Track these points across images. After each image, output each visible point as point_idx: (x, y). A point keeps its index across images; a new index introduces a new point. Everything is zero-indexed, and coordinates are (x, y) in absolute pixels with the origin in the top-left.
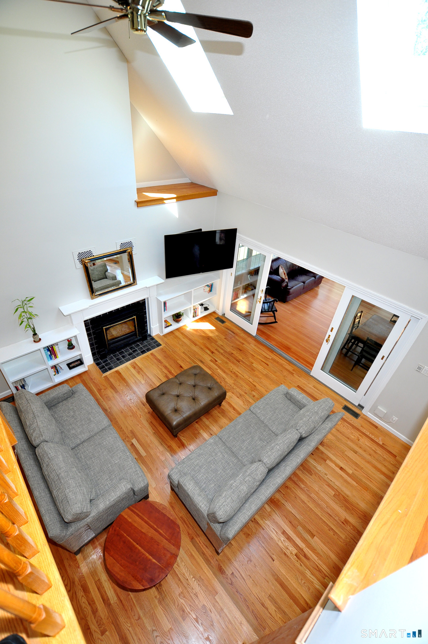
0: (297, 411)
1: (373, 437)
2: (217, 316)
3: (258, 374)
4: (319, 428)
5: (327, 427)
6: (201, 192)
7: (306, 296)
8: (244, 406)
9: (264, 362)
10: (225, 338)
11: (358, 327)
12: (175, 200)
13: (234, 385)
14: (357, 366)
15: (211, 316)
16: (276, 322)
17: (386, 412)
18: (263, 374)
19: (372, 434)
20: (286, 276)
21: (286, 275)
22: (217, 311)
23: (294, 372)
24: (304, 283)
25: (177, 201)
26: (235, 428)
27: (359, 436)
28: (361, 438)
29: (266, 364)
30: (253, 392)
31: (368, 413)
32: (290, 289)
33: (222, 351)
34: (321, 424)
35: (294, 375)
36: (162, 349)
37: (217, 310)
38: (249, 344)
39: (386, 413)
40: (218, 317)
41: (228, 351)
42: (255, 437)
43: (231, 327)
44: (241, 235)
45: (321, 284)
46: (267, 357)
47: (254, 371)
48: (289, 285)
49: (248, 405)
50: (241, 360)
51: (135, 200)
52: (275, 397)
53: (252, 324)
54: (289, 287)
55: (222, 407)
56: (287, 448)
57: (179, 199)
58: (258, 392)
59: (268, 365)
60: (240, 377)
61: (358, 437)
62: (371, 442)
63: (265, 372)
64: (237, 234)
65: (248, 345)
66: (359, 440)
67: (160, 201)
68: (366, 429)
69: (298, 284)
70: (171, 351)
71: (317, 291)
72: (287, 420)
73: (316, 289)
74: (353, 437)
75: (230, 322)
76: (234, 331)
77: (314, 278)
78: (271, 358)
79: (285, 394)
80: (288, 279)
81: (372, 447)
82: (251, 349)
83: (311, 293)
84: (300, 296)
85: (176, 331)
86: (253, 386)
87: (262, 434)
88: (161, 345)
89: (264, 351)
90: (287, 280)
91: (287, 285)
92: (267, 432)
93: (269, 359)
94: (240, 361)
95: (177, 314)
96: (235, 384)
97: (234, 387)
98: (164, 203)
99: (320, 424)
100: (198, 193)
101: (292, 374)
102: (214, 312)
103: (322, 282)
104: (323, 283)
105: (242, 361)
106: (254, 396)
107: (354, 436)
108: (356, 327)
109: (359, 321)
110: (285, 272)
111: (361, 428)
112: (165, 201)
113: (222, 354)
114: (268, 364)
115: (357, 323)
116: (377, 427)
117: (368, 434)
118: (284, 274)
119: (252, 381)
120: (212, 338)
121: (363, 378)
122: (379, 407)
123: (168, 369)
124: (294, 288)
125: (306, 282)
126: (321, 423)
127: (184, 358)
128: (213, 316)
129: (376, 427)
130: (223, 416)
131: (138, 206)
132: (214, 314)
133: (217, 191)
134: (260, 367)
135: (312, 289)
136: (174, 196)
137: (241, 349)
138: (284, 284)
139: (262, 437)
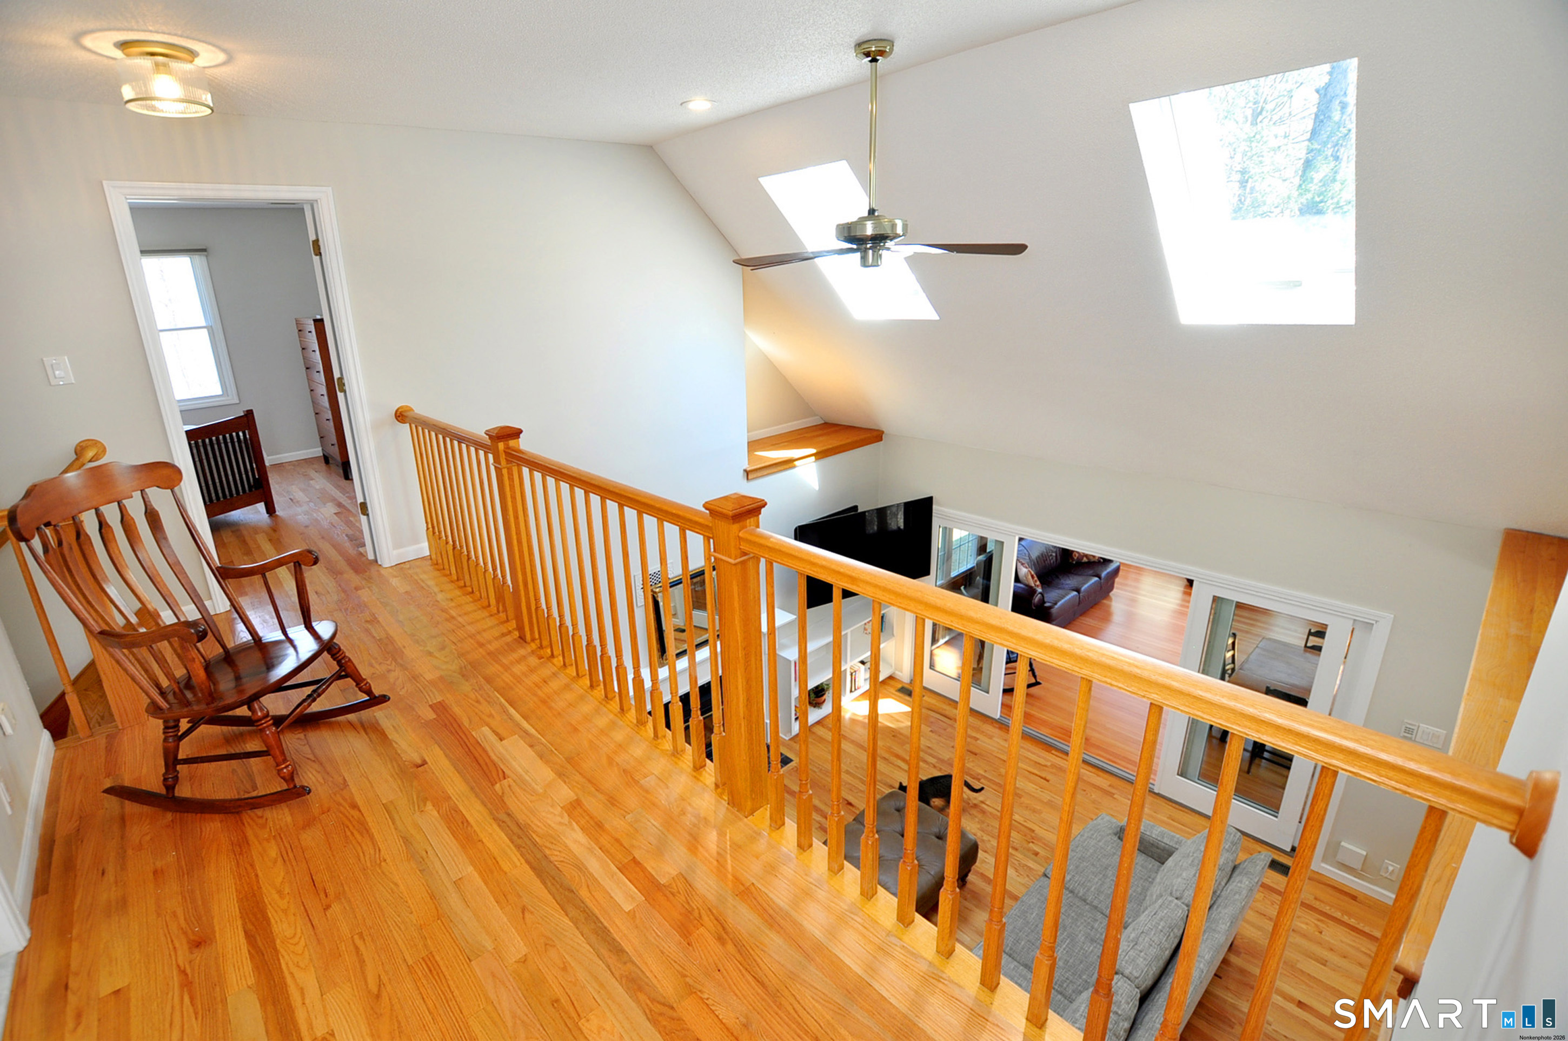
0: (1156, 867)
1: (1352, 922)
2: (900, 686)
3: (1028, 802)
4: (1223, 893)
5: (1241, 887)
6: (855, 438)
7: (1087, 619)
8: (1019, 879)
9: (1037, 775)
10: (931, 731)
11: (1233, 670)
12: (813, 458)
13: (982, 834)
14: (1257, 761)
15: (886, 687)
16: (1037, 683)
17: (1364, 853)
18: (1042, 802)
19: (1350, 915)
20: (1036, 581)
21: (1036, 578)
22: (899, 675)
23: (1113, 791)
24: (1078, 591)
25: (816, 459)
26: (1024, 919)
27: (1319, 923)
28: (1324, 926)
29: (1042, 778)
30: (1031, 844)
31: (1323, 865)
32: (1050, 608)
33: (933, 761)
34: (1226, 884)
35: (1115, 796)
36: (796, 770)
37: (897, 672)
38: (991, 737)
39: (1366, 856)
40: (903, 688)
41: (946, 759)
42: (1077, 936)
43: (937, 704)
44: (943, 509)
45: (1115, 590)
46: (1039, 764)
47: (1020, 798)
48: (1046, 600)
49: (1028, 876)
50: (982, 775)
51: (745, 468)
52: (1095, 841)
53: (988, 692)
54: (1047, 605)
55: (968, 885)
56: (1166, 941)
57: (820, 455)
58: (1045, 844)
59: (1048, 781)
60: (991, 813)
61: (1317, 926)
62: (1351, 932)
63: (1046, 796)
64: (934, 507)
65: (988, 740)
66: (1321, 933)
67: (788, 464)
68: (1329, 905)
69: (1067, 595)
70: (816, 770)
71: (1109, 606)
72: (1139, 890)
73: (1105, 601)
74: (1304, 926)
75: (933, 696)
76: (947, 713)
77: (1096, 579)
78: (1049, 764)
79: (1116, 834)
80: (1042, 588)
81: (1359, 946)
82: (999, 749)
83: (1096, 612)
84: (1075, 623)
85: (818, 727)
86: (1028, 831)
87: (1093, 927)
88: (791, 761)
89: (1029, 751)
90: (1039, 590)
91: (1043, 601)
92: (1101, 923)
93: (1046, 766)
94: (979, 777)
95: (817, 687)
96: (983, 831)
97: (984, 838)
98: (795, 467)
99: (1223, 884)
100: (849, 441)
101: (1111, 795)
102: (891, 678)
103: (1116, 585)
104: (1117, 588)
105: (985, 778)
106: (1036, 854)
107: (1307, 924)
108: (1229, 672)
109: (1233, 656)
110: (1033, 573)
111: (1317, 904)
112: (796, 463)
113: (935, 767)
114: (1047, 778)
115: (1230, 661)
116: (1356, 897)
117: (1338, 915)
118: (1032, 576)
119: (1022, 819)
120: (901, 734)
121: (1283, 787)
122: (1343, 844)
123: (822, 811)
124: (1059, 604)
125: (1083, 589)
126: (1225, 881)
127: (850, 784)
128: (892, 686)
129: (1354, 898)
130: (977, 906)
131: (750, 477)
132: (892, 682)
133: (883, 432)
134: (1030, 787)
135: (1095, 604)
136: (814, 451)
137: (974, 750)
138: (1037, 598)
139: (1092, 933)
